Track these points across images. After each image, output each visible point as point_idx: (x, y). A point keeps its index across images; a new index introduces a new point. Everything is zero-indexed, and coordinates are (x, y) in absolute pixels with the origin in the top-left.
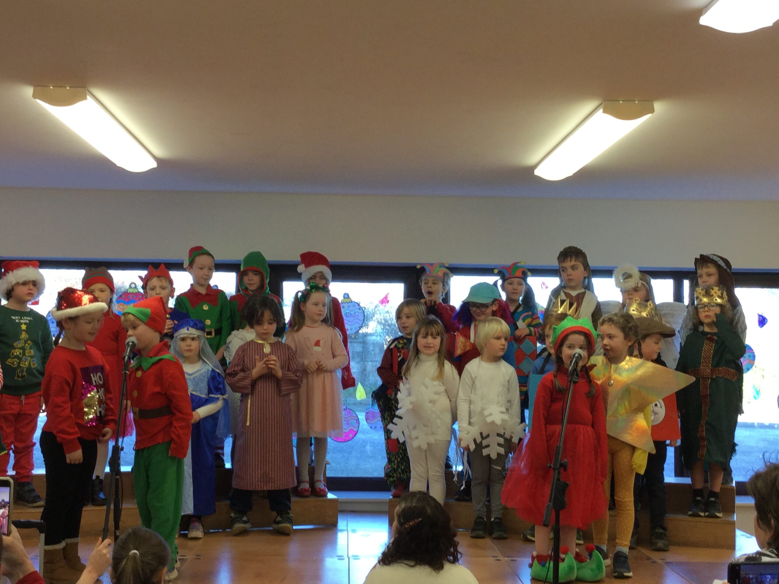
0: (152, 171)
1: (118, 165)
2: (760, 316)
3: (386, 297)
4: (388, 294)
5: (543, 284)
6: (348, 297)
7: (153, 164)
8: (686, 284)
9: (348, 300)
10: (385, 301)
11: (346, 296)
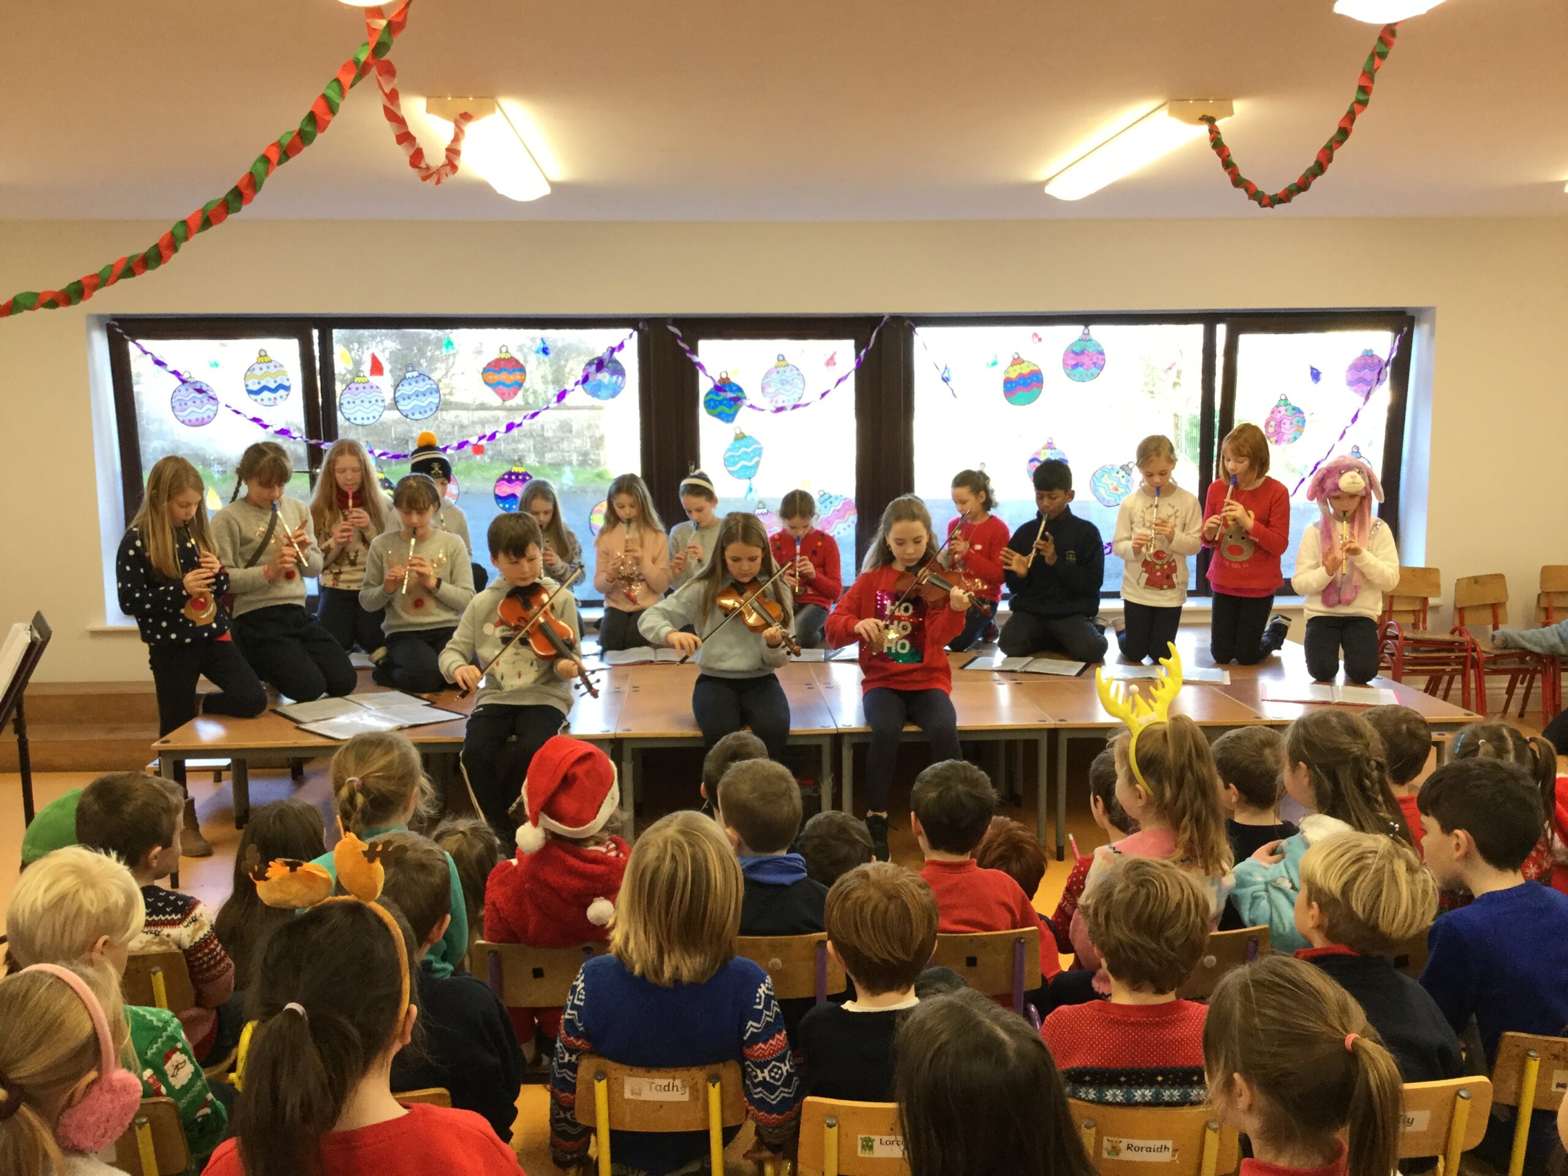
0: (544, 199)
1: (499, 192)
2: (1312, 369)
3: (832, 358)
4: (835, 353)
5: (1035, 335)
6: (784, 359)
7: (547, 190)
8: (1221, 330)
9: (783, 363)
10: (831, 362)
11: (781, 358)
